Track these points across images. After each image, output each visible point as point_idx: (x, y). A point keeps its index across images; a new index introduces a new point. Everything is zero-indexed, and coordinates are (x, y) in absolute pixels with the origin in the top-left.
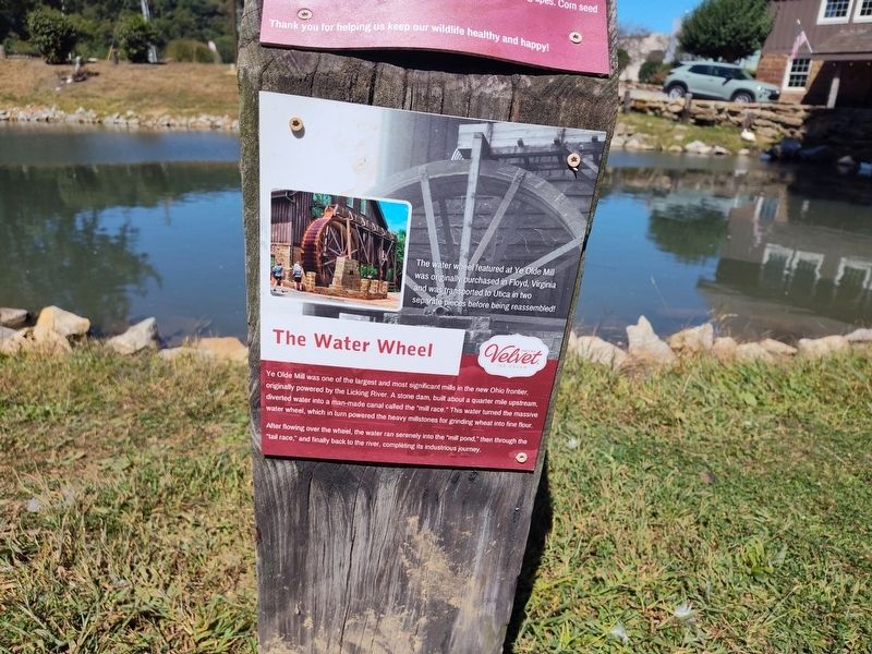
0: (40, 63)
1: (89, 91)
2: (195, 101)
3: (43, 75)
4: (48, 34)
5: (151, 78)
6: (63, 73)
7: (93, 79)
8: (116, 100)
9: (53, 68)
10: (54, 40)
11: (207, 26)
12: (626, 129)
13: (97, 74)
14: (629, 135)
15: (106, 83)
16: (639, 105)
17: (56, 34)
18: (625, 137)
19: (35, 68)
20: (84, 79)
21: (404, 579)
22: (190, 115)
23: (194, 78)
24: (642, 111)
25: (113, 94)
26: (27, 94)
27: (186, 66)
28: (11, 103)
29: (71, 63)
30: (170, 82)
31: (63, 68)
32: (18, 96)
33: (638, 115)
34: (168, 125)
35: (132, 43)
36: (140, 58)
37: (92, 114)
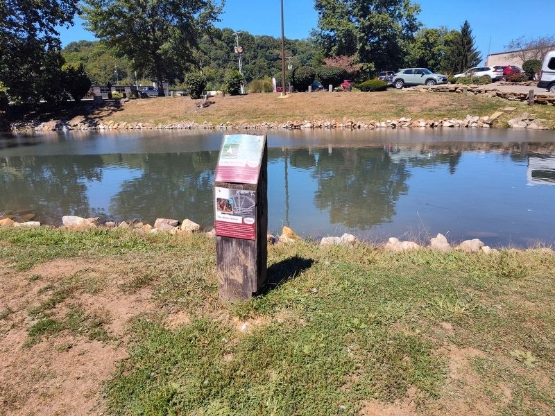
0: (188, 98)
1: (210, 112)
2: (261, 114)
3: (189, 105)
4: (193, 84)
5: (240, 103)
6: (199, 103)
7: (212, 105)
8: (223, 116)
9: (194, 101)
10: (196, 87)
11: (273, 66)
12: (529, 116)
13: (214, 103)
14: (531, 120)
15: (218, 107)
16: (540, 99)
17: (197, 84)
18: (527, 121)
19: (186, 101)
20: (208, 106)
21: (238, 259)
22: (257, 122)
23: (261, 101)
24: (543, 103)
25: (221, 113)
26: (182, 115)
27: (258, 95)
28: (174, 120)
29: (203, 97)
30: (249, 105)
31: (199, 100)
32: (178, 116)
33: (540, 105)
34: (246, 128)
35: (232, 85)
36: (235, 92)
37: (210, 124)
